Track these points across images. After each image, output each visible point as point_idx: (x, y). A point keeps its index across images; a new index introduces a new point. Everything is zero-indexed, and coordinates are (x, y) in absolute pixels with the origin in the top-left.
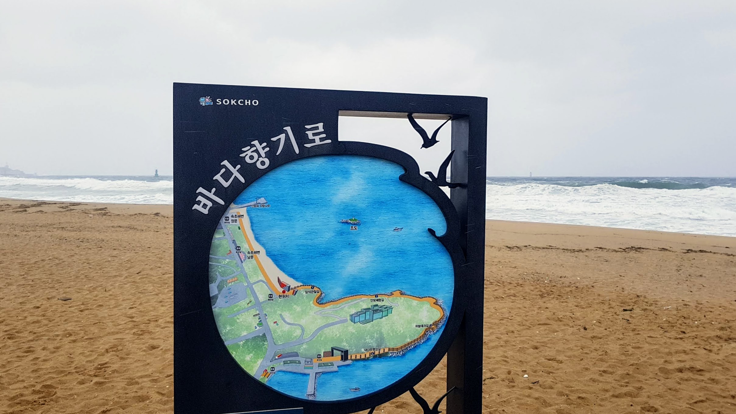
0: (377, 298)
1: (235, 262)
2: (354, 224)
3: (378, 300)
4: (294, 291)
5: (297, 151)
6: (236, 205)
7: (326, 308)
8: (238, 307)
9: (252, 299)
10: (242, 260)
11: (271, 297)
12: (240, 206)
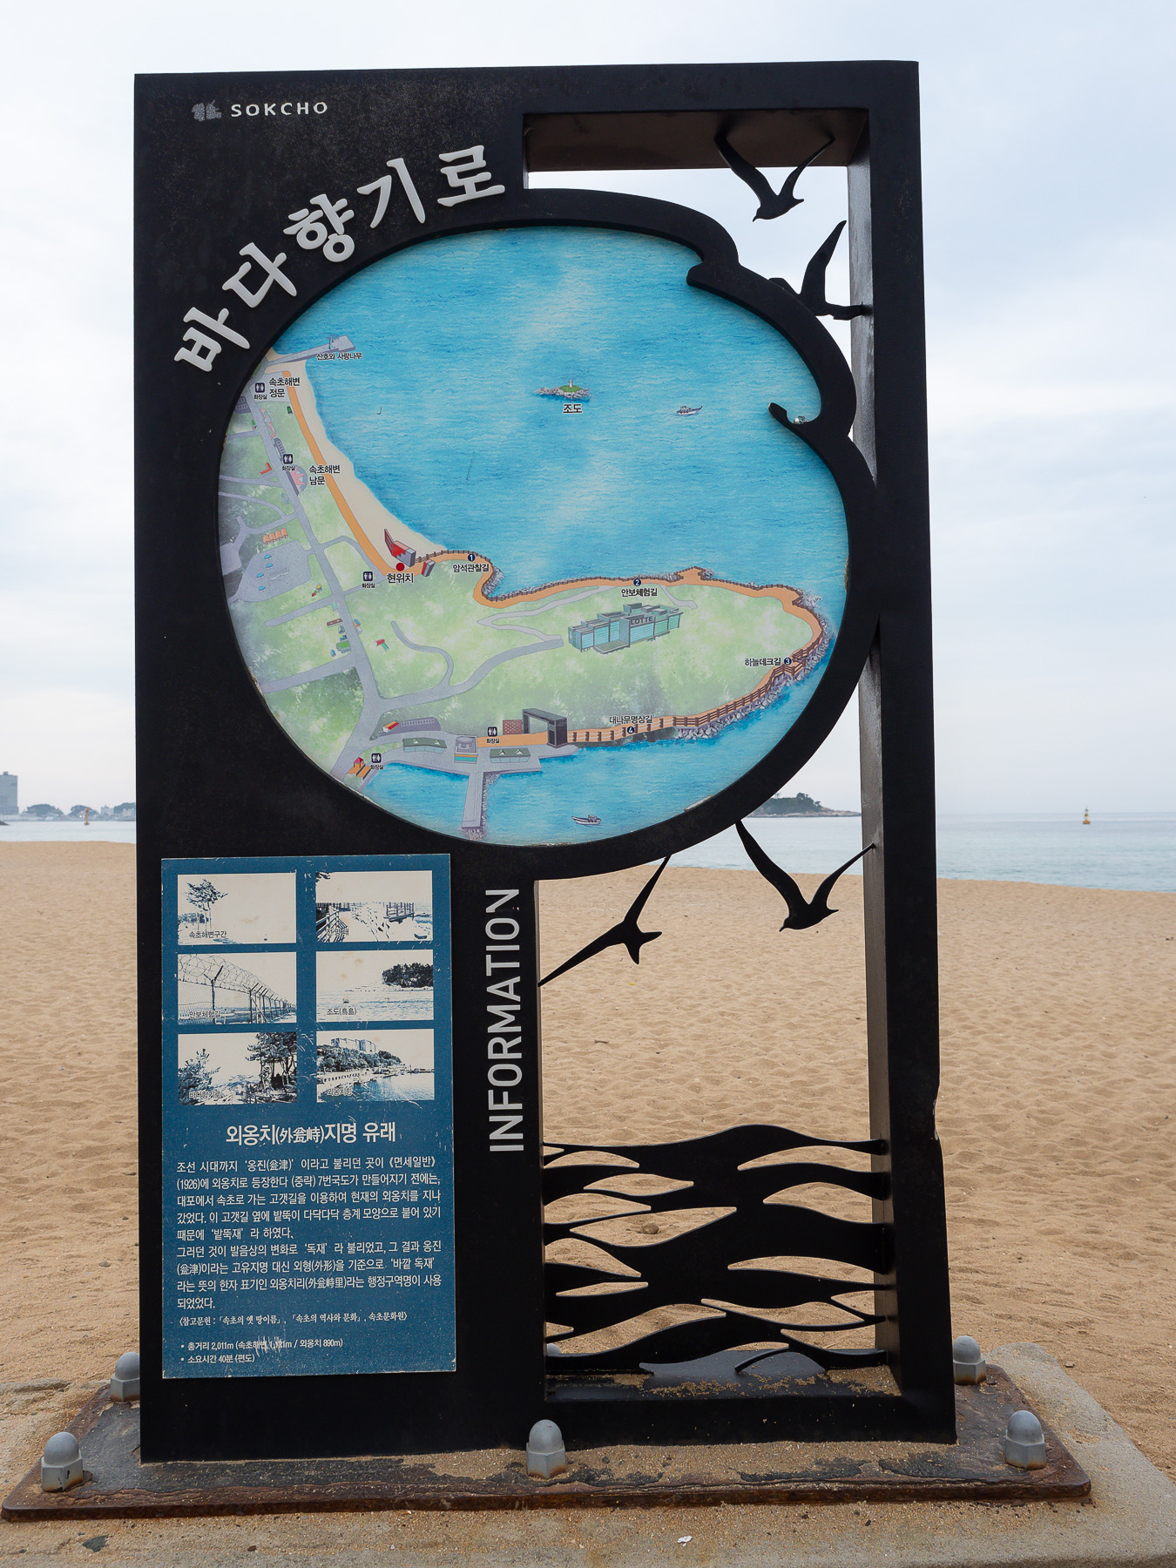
0: (639, 588)
1: (280, 491)
2: (575, 400)
3: (640, 592)
4: (425, 565)
5: (421, 216)
6: (281, 356)
7: (506, 610)
8: (291, 601)
9: (324, 582)
10: (298, 487)
11: (368, 580)
12: (291, 356)
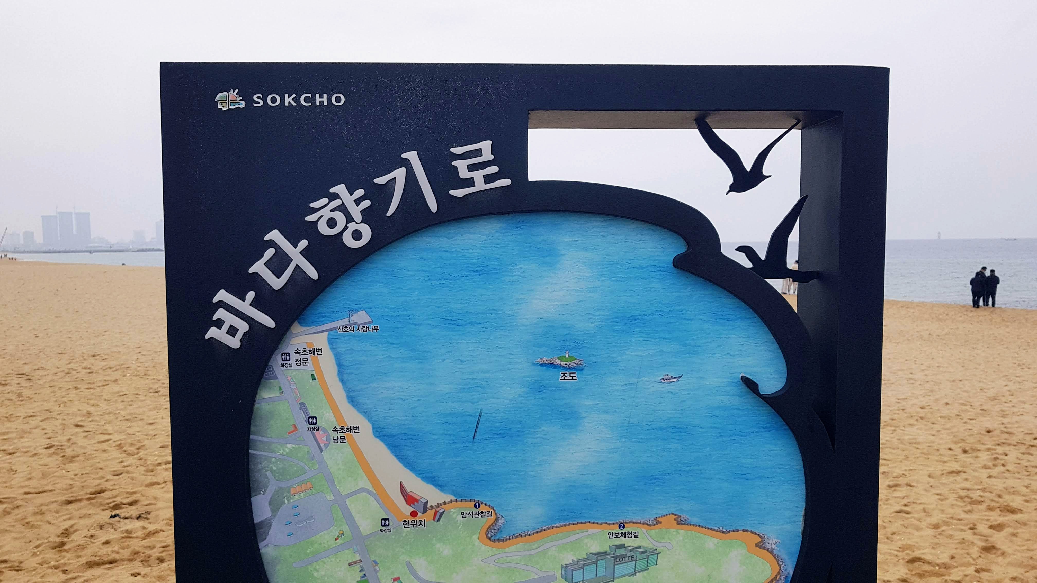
0: (623, 531)
1: (306, 449)
2: (570, 368)
3: (624, 535)
4: (436, 512)
5: (433, 206)
6: (305, 328)
7: (507, 550)
8: (316, 546)
9: (345, 528)
10: (322, 445)
11: (385, 525)
12: (313, 329)
